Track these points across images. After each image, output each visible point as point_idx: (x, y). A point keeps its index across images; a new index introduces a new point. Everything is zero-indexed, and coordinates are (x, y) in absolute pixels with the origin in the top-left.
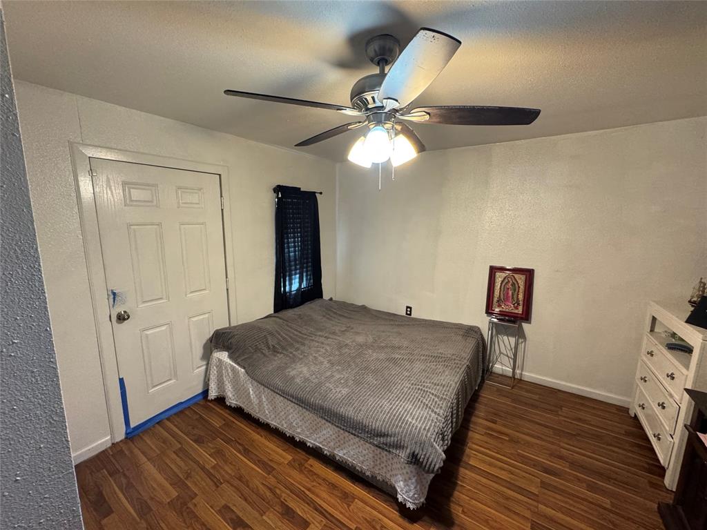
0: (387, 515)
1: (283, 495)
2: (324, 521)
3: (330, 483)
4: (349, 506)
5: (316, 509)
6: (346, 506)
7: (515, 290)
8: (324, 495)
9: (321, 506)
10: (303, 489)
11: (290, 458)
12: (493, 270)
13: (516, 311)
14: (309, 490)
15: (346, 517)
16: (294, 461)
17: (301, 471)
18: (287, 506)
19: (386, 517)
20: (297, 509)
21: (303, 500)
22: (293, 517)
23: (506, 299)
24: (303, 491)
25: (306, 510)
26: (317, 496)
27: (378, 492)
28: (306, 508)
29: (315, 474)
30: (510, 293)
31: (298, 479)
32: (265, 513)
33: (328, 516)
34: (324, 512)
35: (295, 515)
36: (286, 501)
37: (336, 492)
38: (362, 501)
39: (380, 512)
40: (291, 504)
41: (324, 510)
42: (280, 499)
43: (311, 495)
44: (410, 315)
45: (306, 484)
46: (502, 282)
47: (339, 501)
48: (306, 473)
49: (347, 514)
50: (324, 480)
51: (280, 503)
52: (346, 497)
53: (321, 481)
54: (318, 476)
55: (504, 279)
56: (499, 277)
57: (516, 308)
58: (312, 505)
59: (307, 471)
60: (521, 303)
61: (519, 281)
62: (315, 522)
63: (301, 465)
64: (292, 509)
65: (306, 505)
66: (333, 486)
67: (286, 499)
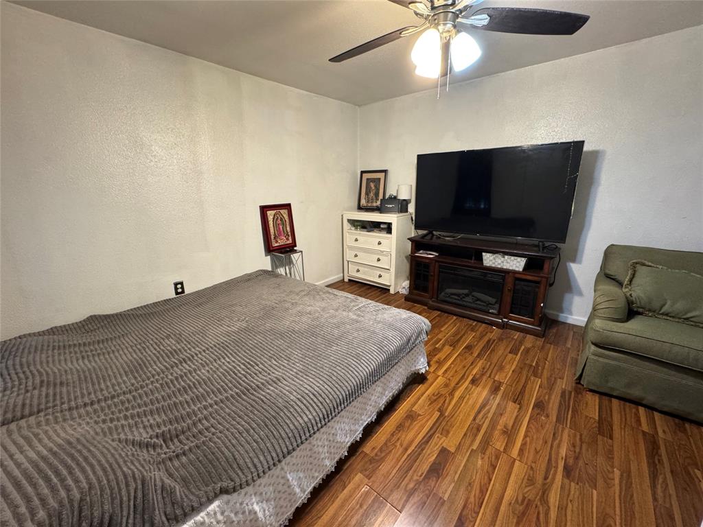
0: (423, 391)
1: (415, 478)
2: (437, 435)
3: (396, 429)
4: (419, 415)
5: (427, 442)
6: (419, 417)
7: (283, 224)
8: (411, 435)
9: (424, 437)
10: (405, 456)
11: (359, 476)
12: (264, 209)
13: (288, 242)
14: (406, 449)
15: (430, 419)
16: (366, 470)
17: (382, 460)
18: (428, 472)
19: (425, 392)
20: (430, 460)
21: (419, 454)
22: (440, 464)
23: (280, 234)
24: (408, 456)
25: (429, 452)
26: (412, 441)
27: (404, 393)
28: (427, 451)
29: (386, 444)
30: (281, 227)
31: (393, 462)
32: (441, 498)
33: (432, 432)
34: (429, 435)
35: (437, 462)
36: (423, 473)
37: (407, 424)
38: (414, 405)
39: (422, 395)
40: (425, 467)
41: (427, 434)
42: (421, 482)
43: (412, 448)
44: (183, 292)
45: (399, 453)
46: (274, 219)
47: (415, 423)
48: (383, 455)
49: (428, 417)
50: (393, 435)
51: (426, 480)
52: (411, 416)
53: (395, 438)
54: (388, 440)
55: (274, 216)
56: (271, 214)
57: (288, 239)
58: (423, 446)
59: (381, 452)
60: (289, 234)
61: (285, 216)
62: (440, 443)
63: (371, 461)
64: (431, 467)
65: (424, 452)
66: (400, 427)
67: (420, 474)
